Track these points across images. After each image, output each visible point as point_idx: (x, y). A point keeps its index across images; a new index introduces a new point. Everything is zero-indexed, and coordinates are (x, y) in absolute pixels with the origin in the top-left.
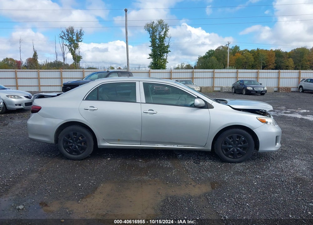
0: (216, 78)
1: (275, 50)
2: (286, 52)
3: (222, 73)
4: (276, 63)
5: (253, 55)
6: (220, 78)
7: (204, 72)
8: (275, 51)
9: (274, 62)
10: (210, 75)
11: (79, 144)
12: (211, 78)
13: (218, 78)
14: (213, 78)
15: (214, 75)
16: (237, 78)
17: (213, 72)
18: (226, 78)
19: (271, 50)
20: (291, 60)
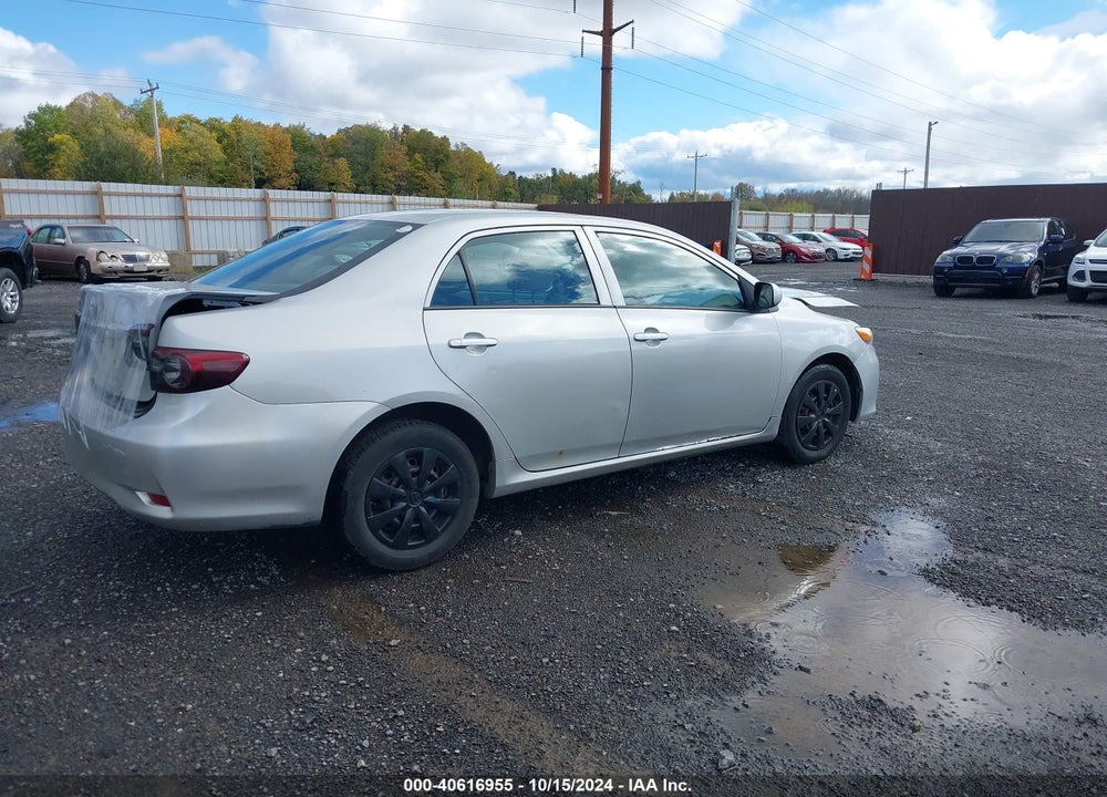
0: (192, 218)
1: (287, 126)
2: (322, 137)
3: (213, 199)
4: (297, 172)
5: (219, 141)
6: (206, 219)
7: (142, 195)
8: (287, 130)
9: (289, 168)
10: (165, 207)
11: (430, 498)
12: (176, 218)
13: (200, 219)
14: (182, 218)
15: (184, 209)
16: (266, 219)
17: (181, 196)
18: (228, 219)
19: (277, 126)
20: (342, 162)
